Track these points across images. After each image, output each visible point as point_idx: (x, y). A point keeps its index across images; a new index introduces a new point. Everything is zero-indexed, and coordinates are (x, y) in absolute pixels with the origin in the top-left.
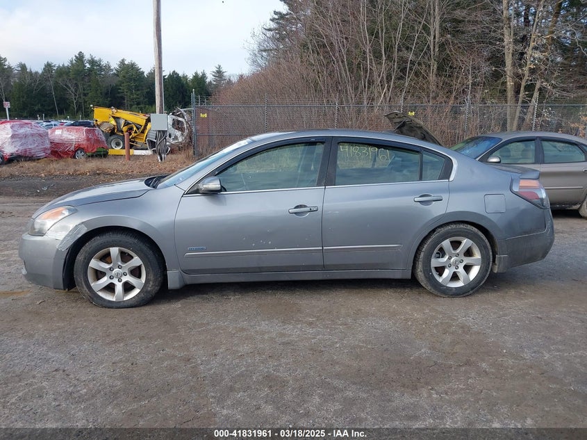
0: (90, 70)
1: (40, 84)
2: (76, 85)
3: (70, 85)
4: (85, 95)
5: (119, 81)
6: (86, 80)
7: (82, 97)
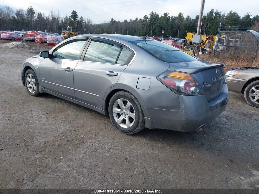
0: (215, 17)
1: (193, 24)
2: (207, 24)
3: (204, 24)
4: (210, 28)
5: (227, 21)
6: (212, 22)
7: (209, 29)
